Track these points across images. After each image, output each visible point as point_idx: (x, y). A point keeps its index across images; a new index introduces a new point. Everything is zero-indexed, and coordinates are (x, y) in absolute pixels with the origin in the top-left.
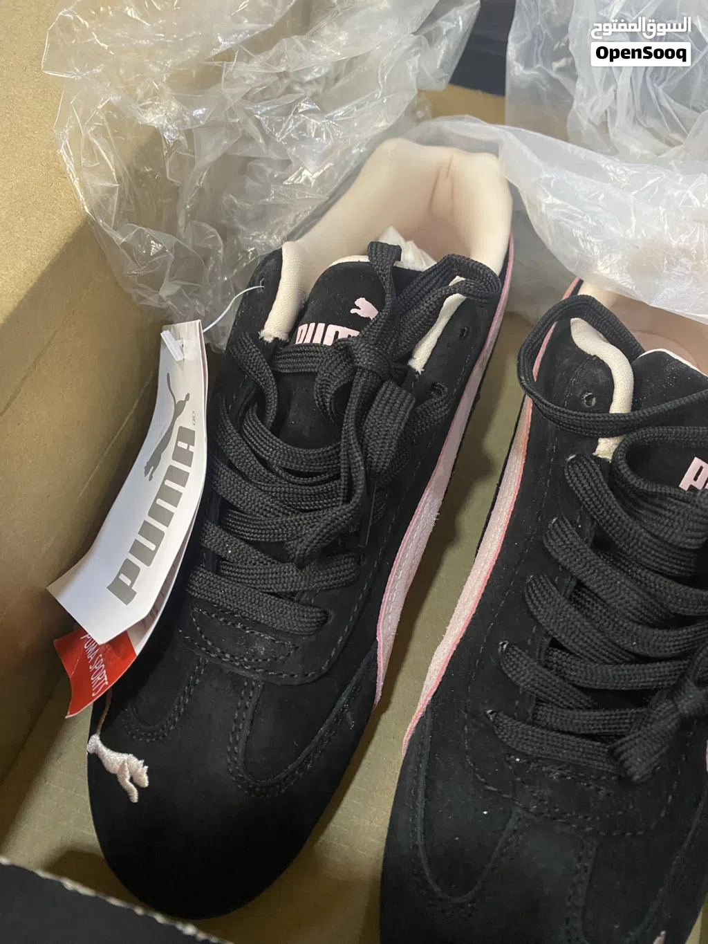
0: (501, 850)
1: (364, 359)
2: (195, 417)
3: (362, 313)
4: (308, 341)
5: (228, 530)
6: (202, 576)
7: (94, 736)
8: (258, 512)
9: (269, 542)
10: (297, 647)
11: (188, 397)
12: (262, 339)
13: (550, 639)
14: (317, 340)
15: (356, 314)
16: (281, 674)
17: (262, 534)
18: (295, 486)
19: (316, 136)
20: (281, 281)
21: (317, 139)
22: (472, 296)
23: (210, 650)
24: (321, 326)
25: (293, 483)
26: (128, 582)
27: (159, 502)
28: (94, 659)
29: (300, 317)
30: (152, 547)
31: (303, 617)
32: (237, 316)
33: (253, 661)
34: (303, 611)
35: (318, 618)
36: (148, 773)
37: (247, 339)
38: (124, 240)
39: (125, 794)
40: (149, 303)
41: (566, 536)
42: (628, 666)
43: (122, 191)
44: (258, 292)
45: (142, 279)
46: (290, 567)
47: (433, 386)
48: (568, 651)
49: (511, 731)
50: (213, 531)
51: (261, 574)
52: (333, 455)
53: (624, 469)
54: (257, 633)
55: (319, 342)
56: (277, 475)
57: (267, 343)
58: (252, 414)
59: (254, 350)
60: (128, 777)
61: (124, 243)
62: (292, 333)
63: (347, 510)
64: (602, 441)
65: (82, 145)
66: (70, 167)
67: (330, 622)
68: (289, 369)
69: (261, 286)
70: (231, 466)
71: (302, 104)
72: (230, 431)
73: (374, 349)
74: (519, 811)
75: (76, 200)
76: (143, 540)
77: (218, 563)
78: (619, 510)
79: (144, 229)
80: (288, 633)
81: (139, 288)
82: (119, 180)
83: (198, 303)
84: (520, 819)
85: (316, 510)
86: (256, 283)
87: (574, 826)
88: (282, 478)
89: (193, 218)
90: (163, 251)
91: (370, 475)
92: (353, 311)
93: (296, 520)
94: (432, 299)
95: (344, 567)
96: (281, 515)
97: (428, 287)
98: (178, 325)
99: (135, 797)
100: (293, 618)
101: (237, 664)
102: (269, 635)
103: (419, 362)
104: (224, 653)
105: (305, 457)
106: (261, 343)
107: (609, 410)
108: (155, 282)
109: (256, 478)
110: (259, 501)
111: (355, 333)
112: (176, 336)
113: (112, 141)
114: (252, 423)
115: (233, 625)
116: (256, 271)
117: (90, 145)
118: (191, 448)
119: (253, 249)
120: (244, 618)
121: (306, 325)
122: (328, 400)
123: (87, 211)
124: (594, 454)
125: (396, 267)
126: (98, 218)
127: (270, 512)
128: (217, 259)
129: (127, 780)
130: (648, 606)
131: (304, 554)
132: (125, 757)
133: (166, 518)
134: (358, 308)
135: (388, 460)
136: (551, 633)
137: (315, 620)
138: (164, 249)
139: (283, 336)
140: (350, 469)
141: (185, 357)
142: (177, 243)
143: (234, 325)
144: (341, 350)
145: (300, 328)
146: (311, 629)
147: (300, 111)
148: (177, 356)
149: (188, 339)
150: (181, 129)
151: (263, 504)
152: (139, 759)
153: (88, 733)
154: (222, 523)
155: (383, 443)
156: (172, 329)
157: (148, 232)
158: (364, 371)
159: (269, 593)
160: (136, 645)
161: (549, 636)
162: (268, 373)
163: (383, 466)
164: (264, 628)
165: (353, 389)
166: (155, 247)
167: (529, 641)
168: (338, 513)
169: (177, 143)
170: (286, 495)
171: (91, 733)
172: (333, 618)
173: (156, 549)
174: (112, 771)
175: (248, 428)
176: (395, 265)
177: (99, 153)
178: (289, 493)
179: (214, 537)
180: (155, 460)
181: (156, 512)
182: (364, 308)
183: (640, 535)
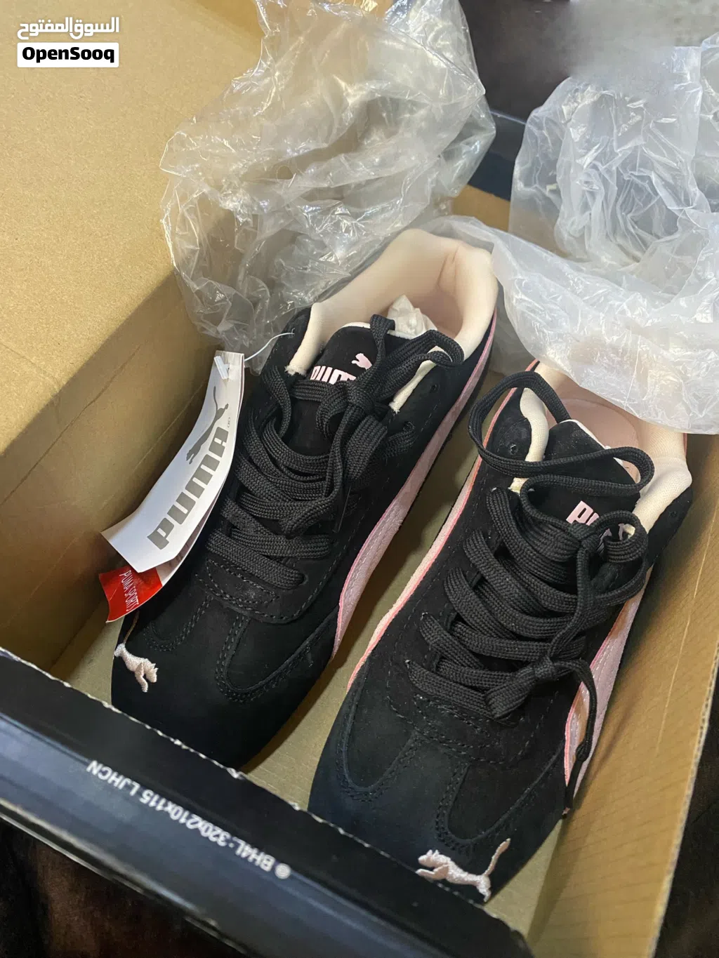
0: (399, 760)
1: (354, 398)
2: (230, 423)
3: (360, 364)
4: (318, 379)
5: (242, 507)
6: (218, 537)
7: (121, 645)
8: (265, 496)
9: (269, 520)
10: (278, 597)
11: (227, 406)
12: (287, 372)
13: (456, 613)
14: (325, 379)
15: (355, 365)
16: (264, 614)
17: (265, 512)
18: (293, 481)
19: (345, 232)
20: (307, 333)
21: (346, 234)
22: (440, 364)
23: (215, 591)
24: (330, 369)
25: (293, 479)
26: (164, 534)
27: (195, 480)
28: (129, 589)
29: (317, 360)
30: (185, 511)
31: (286, 575)
32: (272, 352)
33: (245, 601)
34: (286, 571)
35: (296, 578)
36: (157, 673)
37: (275, 370)
38: (198, 288)
39: (139, 686)
40: (208, 333)
41: (478, 542)
42: (507, 641)
43: (201, 253)
44: (290, 337)
45: (206, 317)
46: (282, 538)
47: (405, 424)
48: (467, 625)
49: (419, 675)
50: (231, 505)
51: (260, 541)
52: (323, 463)
53: (524, 502)
54: (251, 582)
55: (326, 381)
56: (282, 471)
57: (290, 375)
58: (271, 425)
59: (279, 380)
60: (143, 674)
61: (198, 290)
62: (309, 371)
63: (326, 501)
64: (516, 480)
65: (179, 219)
66: (167, 233)
67: (305, 583)
68: (302, 396)
69: (292, 333)
70: (251, 461)
71: (338, 209)
72: (253, 436)
73: (362, 392)
74: (416, 733)
75: (169, 257)
76: (178, 506)
77: (231, 529)
78: (514, 530)
79: (213, 282)
80: (273, 585)
81: (203, 322)
82: (200, 244)
83: (244, 337)
84: (416, 740)
85: (306, 500)
86: (289, 330)
87: (453, 749)
88: (285, 474)
89: (250, 274)
90: (224, 300)
91: (346, 481)
92: (354, 362)
93: (291, 505)
94: (412, 361)
95: (320, 545)
96: (280, 500)
97: (411, 352)
98: (228, 352)
99: (146, 689)
100: (278, 576)
101: (234, 602)
102: (259, 585)
103: (397, 404)
104: (225, 593)
105: (303, 461)
106: (285, 375)
107: (525, 458)
108: (216, 320)
109: (267, 472)
110: (266, 488)
111: (353, 378)
112: (225, 361)
113: (200, 217)
114: (270, 433)
115: (235, 574)
116: (291, 322)
117: (184, 220)
118: (224, 444)
119: (292, 302)
120: (244, 571)
121: (319, 367)
122: (325, 423)
123: (175, 265)
124: (509, 488)
125: (389, 335)
126: (182, 271)
127: (273, 497)
128: (263, 305)
129: (142, 677)
130: (526, 599)
131: (292, 528)
132: (142, 660)
133: (198, 491)
134: (358, 360)
135: (360, 471)
136: (456, 609)
137: (293, 579)
138: (225, 298)
139: (302, 372)
140: (333, 473)
141: (230, 377)
142: (236, 294)
143: (269, 359)
144: (340, 389)
145: (315, 368)
146: (290, 585)
147: (336, 213)
148: (224, 376)
149: (233, 364)
150: (250, 213)
151: (269, 491)
152: (152, 663)
153: (116, 643)
154: (238, 501)
155: (359, 458)
156: (223, 355)
157: (216, 284)
158: (353, 406)
159: (264, 555)
160: (163, 580)
161: (456, 611)
162: (287, 398)
163: (357, 475)
164: (258, 580)
165: (344, 417)
166: (219, 296)
167: (441, 613)
168: (320, 503)
169: (246, 223)
170: (287, 487)
171: (119, 642)
172: (307, 581)
173: (188, 513)
174: (131, 669)
175: (266, 436)
176: (388, 333)
177: (190, 225)
178: (289, 486)
179: (231, 510)
180: (195, 450)
181: (191, 487)
182: (362, 361)
183: (525, 547)
